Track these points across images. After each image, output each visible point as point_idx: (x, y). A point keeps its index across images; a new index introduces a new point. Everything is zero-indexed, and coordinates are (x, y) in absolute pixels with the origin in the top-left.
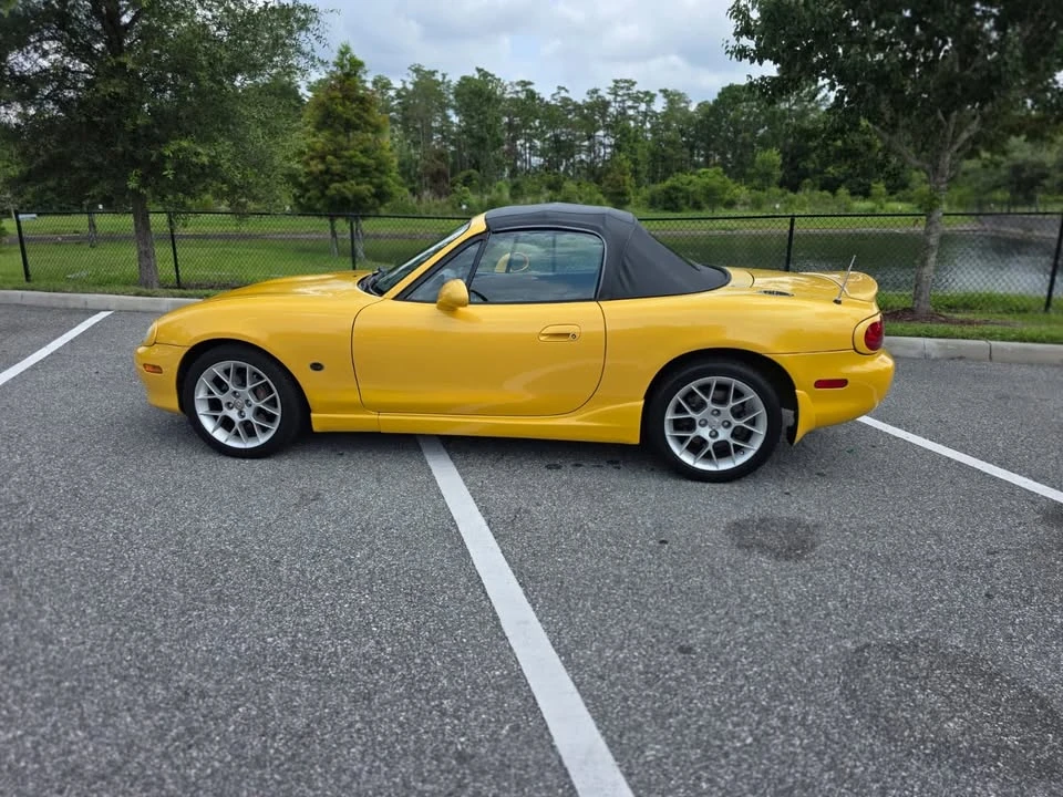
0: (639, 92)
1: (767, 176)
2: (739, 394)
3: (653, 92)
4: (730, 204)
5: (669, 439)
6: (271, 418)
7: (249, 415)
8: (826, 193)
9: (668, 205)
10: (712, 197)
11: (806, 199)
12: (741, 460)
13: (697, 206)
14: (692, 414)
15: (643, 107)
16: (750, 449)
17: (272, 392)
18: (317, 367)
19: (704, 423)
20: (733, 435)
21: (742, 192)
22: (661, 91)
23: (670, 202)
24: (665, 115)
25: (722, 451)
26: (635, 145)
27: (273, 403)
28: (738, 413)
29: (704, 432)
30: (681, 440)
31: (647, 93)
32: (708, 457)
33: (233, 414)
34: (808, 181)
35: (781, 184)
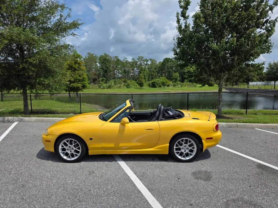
0: (144, 59)
1: (176, 79)
2: (190, 142)
3: (148, 59)
4: (168, 86)
5: (175, 153)
6: (78, 152)
7: (73, 151)
8: (190, 83)
9: (153, 86)
10: (164, 84)
11: (186, 84)
12: (191, 157)
13: (160, 86)
14: (180, 147)
15: (145, 63)
16: (193, 154)
17: (79, 146)
18: (91, 139)
19: (183, 149)
20: (190, 151)
21: (171, 83)
22: (150, 59)
23: (153, 85)
24: (151, 65)
25: (187, 155)
26: (144, 72)
27: (79, 148)
28: (190, 146)
29: (183, 151)
30: (178, 153)
31: (146, 60)
32: (184, 157)
33: (69, 152)
34: (186, 80)
35: (180, 81)
